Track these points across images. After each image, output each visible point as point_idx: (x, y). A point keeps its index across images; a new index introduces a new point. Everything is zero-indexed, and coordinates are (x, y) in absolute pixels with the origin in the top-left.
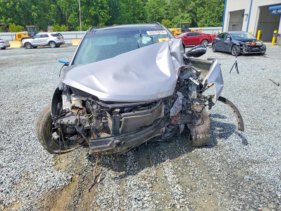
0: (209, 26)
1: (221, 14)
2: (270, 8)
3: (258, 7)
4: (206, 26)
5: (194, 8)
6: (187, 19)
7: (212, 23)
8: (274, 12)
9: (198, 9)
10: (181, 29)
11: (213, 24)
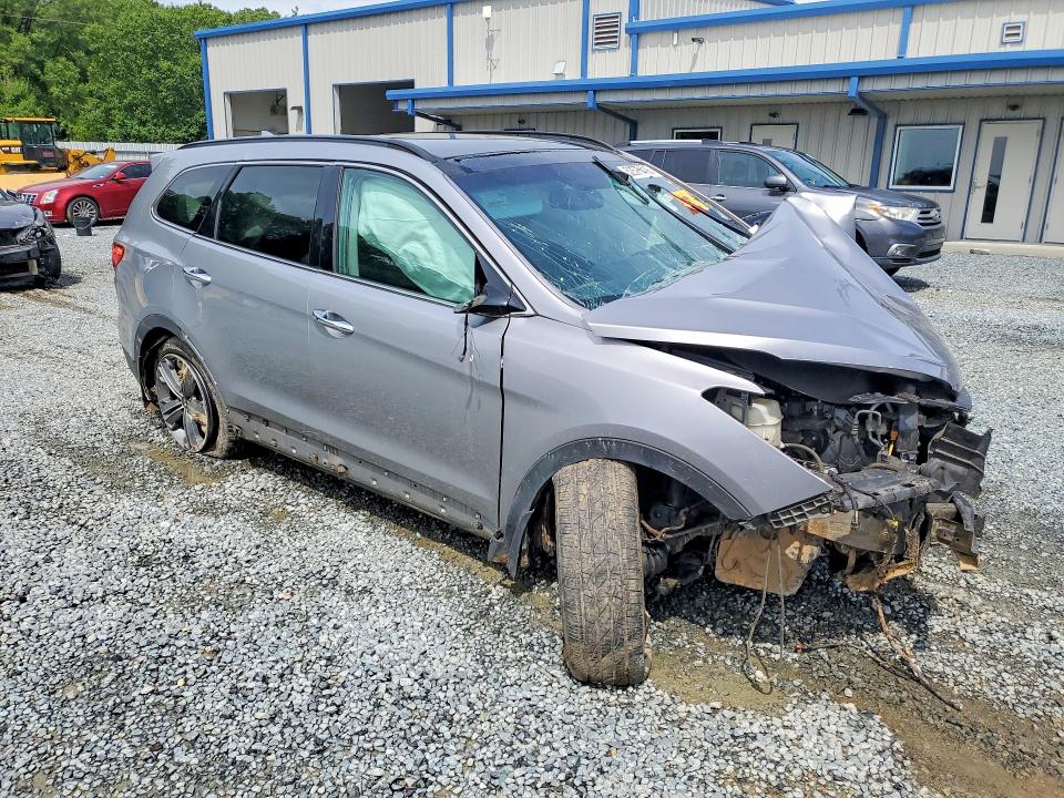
0: (126, 138)
1: (166, 97)
2: (390, 94)
3: (334, 86)
4: (115, 139)
5: (27, 58)
6: (23, 103)
7: (135, 128)
8: (402, 107)
9: (49, 64)
10: (19, 143)
11: (144, 131)
